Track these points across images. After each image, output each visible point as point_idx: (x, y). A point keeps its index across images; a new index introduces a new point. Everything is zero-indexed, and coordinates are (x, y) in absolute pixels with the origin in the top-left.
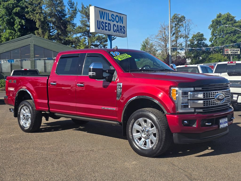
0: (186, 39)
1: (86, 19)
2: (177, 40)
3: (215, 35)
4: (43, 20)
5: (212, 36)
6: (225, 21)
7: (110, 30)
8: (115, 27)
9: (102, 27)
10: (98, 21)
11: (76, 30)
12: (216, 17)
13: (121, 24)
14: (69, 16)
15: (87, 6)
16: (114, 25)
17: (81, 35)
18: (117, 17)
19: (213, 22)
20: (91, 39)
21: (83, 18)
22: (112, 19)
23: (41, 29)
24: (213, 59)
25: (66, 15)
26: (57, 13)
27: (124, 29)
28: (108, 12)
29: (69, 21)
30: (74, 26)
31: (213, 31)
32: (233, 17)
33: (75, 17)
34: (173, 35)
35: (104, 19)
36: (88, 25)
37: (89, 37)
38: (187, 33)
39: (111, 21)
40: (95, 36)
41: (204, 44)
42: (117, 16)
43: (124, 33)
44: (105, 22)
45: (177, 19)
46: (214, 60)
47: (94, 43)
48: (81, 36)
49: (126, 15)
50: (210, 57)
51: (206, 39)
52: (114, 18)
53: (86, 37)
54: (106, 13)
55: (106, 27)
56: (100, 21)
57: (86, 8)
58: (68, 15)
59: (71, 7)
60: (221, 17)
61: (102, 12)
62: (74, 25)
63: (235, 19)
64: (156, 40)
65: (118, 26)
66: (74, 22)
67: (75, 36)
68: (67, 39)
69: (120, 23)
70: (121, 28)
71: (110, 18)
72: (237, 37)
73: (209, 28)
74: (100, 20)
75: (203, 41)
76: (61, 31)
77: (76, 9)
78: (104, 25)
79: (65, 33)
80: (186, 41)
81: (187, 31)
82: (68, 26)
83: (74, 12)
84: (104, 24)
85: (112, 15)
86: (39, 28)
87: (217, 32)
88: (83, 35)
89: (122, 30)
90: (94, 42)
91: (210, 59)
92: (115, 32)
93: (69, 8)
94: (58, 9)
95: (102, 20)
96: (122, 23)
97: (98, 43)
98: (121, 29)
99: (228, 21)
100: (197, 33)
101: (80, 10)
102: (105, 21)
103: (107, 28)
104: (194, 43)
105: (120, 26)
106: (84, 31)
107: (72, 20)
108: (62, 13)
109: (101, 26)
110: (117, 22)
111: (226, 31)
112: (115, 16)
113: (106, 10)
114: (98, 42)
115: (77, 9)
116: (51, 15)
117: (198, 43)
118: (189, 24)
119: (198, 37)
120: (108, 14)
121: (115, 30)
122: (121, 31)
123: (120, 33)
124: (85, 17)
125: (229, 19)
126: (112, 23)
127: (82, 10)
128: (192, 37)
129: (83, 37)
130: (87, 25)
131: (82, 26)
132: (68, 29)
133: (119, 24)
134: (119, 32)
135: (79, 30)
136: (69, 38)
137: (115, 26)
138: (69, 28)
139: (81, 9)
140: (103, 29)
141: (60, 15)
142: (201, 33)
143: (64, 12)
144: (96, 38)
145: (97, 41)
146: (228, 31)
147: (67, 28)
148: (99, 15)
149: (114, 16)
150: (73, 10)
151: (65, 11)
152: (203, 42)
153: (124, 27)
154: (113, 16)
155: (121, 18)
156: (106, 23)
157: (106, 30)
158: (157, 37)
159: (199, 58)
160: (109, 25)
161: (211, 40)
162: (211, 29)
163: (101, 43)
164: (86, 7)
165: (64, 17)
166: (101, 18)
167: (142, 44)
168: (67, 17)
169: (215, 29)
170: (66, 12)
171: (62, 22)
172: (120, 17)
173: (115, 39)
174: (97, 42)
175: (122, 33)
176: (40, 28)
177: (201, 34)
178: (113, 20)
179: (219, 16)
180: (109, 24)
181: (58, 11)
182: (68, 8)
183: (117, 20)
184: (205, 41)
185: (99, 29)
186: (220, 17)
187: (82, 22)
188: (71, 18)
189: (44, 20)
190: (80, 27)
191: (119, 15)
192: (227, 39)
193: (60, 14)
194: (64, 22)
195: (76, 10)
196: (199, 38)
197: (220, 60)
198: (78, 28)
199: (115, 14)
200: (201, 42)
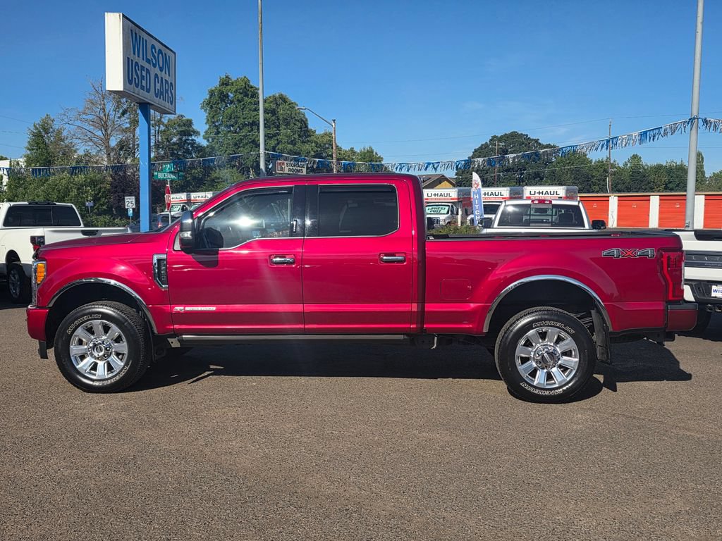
2: (134, 130)
5: (210, 126)
7: (148, 90)
8: (158, 82)
9: (135, 79)
10: (128, 59)
12: (218, 83)
13: (167, 77)
16: (156, 76)
18: (160, 56)
19: (212, 93)
22: (152, 59)
27: (172, 91)
28: (146, 37)
31: (214, 116)
32: (255, 89)
34: (123, 114)
35: (138, 55)
39: (150, 63)
42: (160, 51)
43: (172, 103)
49: (175, 54)
50: (215, 176)
51: (197, 133)
52: (156, 55)
54: (142, 38)
56: (132, 61)
60: (230, 85)
61: (136, 35)
63: (257, 91)
65: (162, 79)
69: (166, 73)
70: (167, 88)
71: (149, 55)
73: (202, 108)
74: (131, 56)
75: (193, 137)
78: (139, 73)
84: (138, 69)
85: (153, 46)
87: (221, 118)
91: (214, 180)
92: (156, 95)
95: (136, 58)
96: (169, 75)
98: (167, 91)
99: (246, 95)
102: (140, 61)
103: (144, 83)
104: (171, 139)
105: (166, 82)
109: (134, 75)
110: (161, 69)
112: (157, 52)
113: (143, 30)
117: (180, 139)
119: (179, 125)
120: (146, 41)
121: (157, 92)
122: (167, 95)
123: (165, 100)
125: (249, 92)
126: (152, 71)
133: (163, 75)
137: (156, 79)
140: (137, 85)
142: (187, 117)
148: (130, 42)
152: (192, 140)
153: (171, 84)
154: (154, 50)
155: (166, 59)
156: (142, 68)
157: (142, 88)
158: (84, 116)
160: (148, 75)
161: (207, 137)
162: (205, 110)
166: (134, 53)
169: (216, 111)
172: (165, 55)
175: (168, 102)
177: (188, 120)
178: (154, 61)
179: (226, 82)
180: (148, 71)
183: (161, 64)
184: (195, 138)
185: (130, 82)
186: (227, 84)
191: (163, 50)
196: (184, 128)
199: (158, 46)
200: (188, 140)
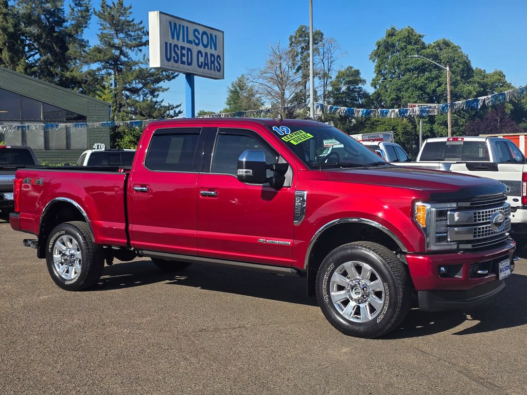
0: (326, 80)
1: (110, 32)
2: (306, 83)
3: (382, 74)
4: (11, 30)
5: (377, 74)
6: (403, 44)
7: (190, 64)
8: (202, 56)
9: (174, 57)
10: (166, 43)
11: (88, 54)
12: (385, 35)
13: (213, 51)
14: (72, 24)
15: (113, 3)
16: (199, 52)
17: (100, 66)
18: (205, 36)
19: (379, 45)
20: (123, 76)
21: (105, 29)
22: (194, 40)
23: (9, 51)
24: (379, 123)
25: (64, 21)
26: (45, 15)
27: (220, 61)
28: (186, 24)
29: (72, 34)
30: (85, 46)
31: (380, 65)
32: (420, 36)
33: (84, 25)
35: (178, 39)
36: (117, 45)
37: (120, 71)
38: (326, 68)
39: (192, 44)
40: (131, 69)
41: (361, 91)
42: (204, 33)
43: (219, 71)
44: (181, 47)
45: (305, 37)
46: (381, 125)
47: (129, 85)
48: (99, 69)
49: (223, 32)
50: (375, 119)
51: (364, 82)
52: (200, 36)
53: (112, 71)
54: (183, 26)
55: (183, 57)
56: (170, 44)
57: (111, 8)
58: (69, 21)
59: (76, 4)
60: (394, 35)
61: (175, 24)
62: (83, 44)
63: (423, 40)
64: (261, 81)
65: (206, 54)
66: (83, 38)
67: (85, 69)
68: (68, 74)
69: (211, 48)
70: (213, 60)
71: (191, 38)
72: (426, 79)
73: (371, 58)
74: (170, 41)
75: (360, 85)
76: (52, 56)
77: (87, 7)
78: (179, 52)
79: (62, 59)
80: (325, 85)
81: (326, 63)
82: (71, 46)
83: (84, 14)
84: (178, 50)
85: (196, 30)
86: (2, 50)
87: (386, 66)
88: (104, 68)
89: (216, 62)
90: (130, 83)
91: (373, 123)
92: (200, 67)
93: (72, 6)
94: (48, 7)
95: (175, 42)
96: (216, 49)
97: (140, 86)
98: (212, 62)
99: (410, 43)
100: (346, 68)
101: (97, 10)
102: (180, 43)
103: (185, 59)
104: (340, 89)
105: (212, 55)
106: (108, 57)
107: (79, 33)
108: (56, 17)
109: (173, 54)
110: (205, 46)
111: (406, 65)
112: (201, 34)
113: (183, 20)
114: (139, 83)
115: (89, 8)
116: (29, 19)
117: (348, 88)
118: (332, 49)
119: (348, 76)
120: (187, 28)
121: (200, 64)
122: (213, 65)
123: (211, 69)
124: (109, 26)
125: (411, 39)
126: (195, 49)
127: (102, 11)
128: (337, 77)
129: (105, 70)
130: (113, 44)
131: (102, 46)
132: (70, 51)
133: (208, 50)
134: (208, 69)
135: (96, 56)
136: (71, 72)
137: (200, 55)
138: (72, 49)
139: (99, 9)
140: (176, 62)
141: (51, 20)
142: (355, 68)
143: (60, 15)
144: (135, 74)
145: (137, 81)
146: (408, 66)
147: (67, 49)
148: (168, 30)
149: (199, 34)
150: (81, 12)
151: (64, 12)
152: (359, 88)
153: (218, 56)
154: (196, 33)
155: (212, 38)
156: (183, 48)
157: (183, 63)
158: (264, 75)
159: (350, 122)
160: (189, 52)
161: (374, 85)
162: (374, 61)
163: (145, 85)
164: (112, 5)
165: (61, 26)
166: (173, 38)
167: (231, 88)
168: (68, 26)
169: (382, 60)
170: (65, 15)
171: (57, 37)
172: (211, 35)
173: (176, 78)
174: (136, 84)
175: (214, 70)
176: (6, 49)
177: (355, 71)
178: (197, 41)
179: (391, 34)
180: (189, 50)
181: (47, 12)
182: (70, 5)
183: (205, 43)
184: (362, 86)
185: (169, 60)
187: (102, 37)
188: (77, 29)
189: (15, 30)
190: (99, 48)
191: (209, 31)
192: (407, 81)
193: (51, 17)
194: (61, 36)
195: (87, 10)
196: (351, 79)
197: (394, 127)
198: (95, 51)
199: (201, 29)
200: (355, 88)
